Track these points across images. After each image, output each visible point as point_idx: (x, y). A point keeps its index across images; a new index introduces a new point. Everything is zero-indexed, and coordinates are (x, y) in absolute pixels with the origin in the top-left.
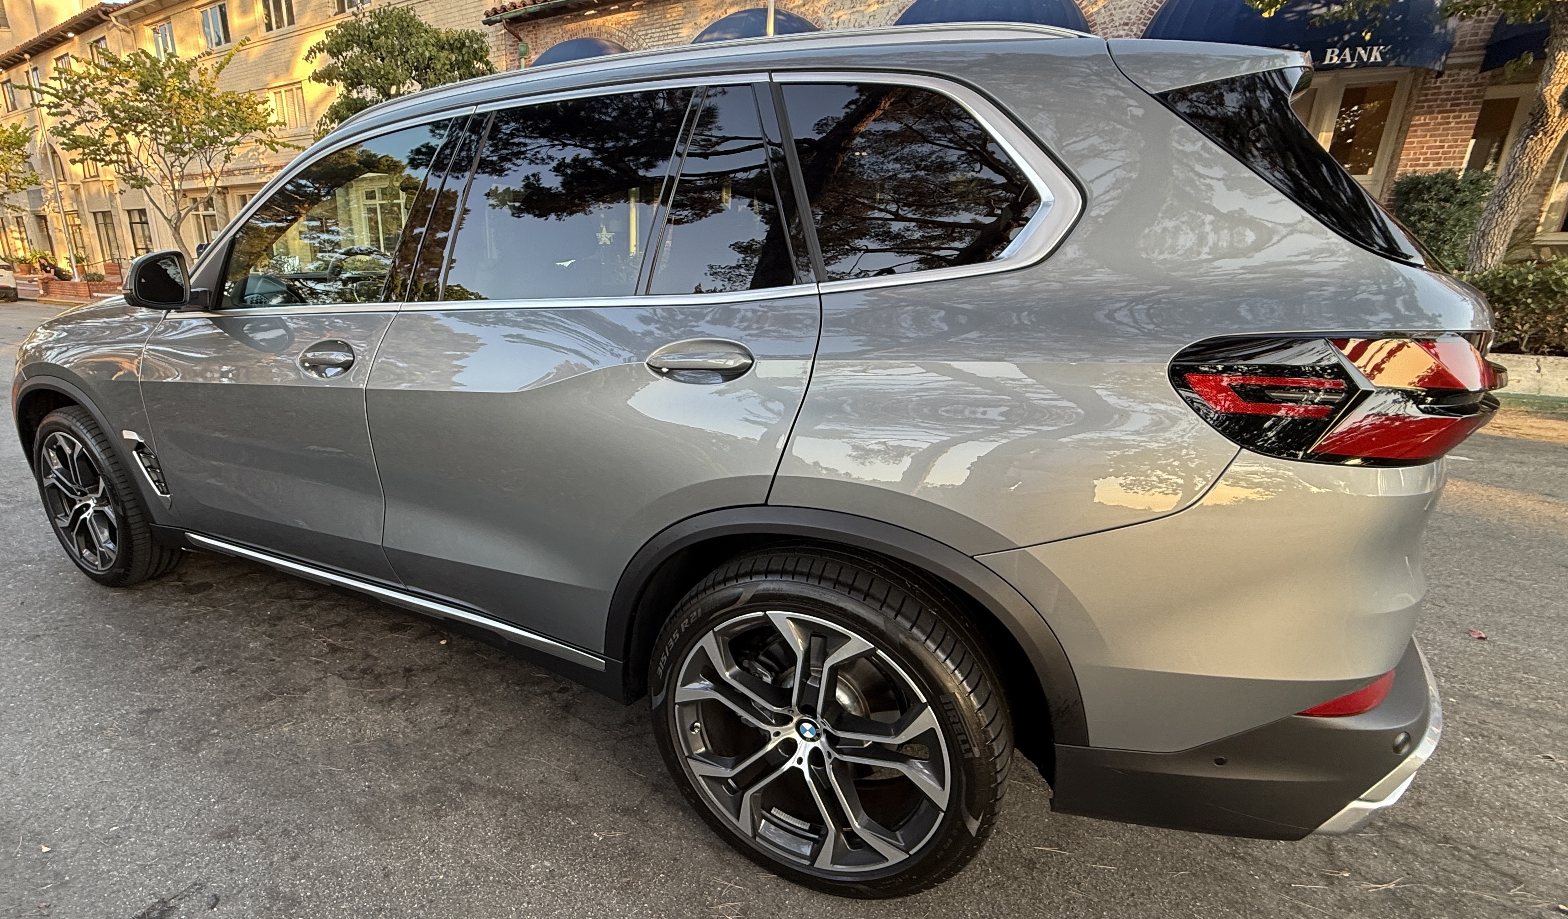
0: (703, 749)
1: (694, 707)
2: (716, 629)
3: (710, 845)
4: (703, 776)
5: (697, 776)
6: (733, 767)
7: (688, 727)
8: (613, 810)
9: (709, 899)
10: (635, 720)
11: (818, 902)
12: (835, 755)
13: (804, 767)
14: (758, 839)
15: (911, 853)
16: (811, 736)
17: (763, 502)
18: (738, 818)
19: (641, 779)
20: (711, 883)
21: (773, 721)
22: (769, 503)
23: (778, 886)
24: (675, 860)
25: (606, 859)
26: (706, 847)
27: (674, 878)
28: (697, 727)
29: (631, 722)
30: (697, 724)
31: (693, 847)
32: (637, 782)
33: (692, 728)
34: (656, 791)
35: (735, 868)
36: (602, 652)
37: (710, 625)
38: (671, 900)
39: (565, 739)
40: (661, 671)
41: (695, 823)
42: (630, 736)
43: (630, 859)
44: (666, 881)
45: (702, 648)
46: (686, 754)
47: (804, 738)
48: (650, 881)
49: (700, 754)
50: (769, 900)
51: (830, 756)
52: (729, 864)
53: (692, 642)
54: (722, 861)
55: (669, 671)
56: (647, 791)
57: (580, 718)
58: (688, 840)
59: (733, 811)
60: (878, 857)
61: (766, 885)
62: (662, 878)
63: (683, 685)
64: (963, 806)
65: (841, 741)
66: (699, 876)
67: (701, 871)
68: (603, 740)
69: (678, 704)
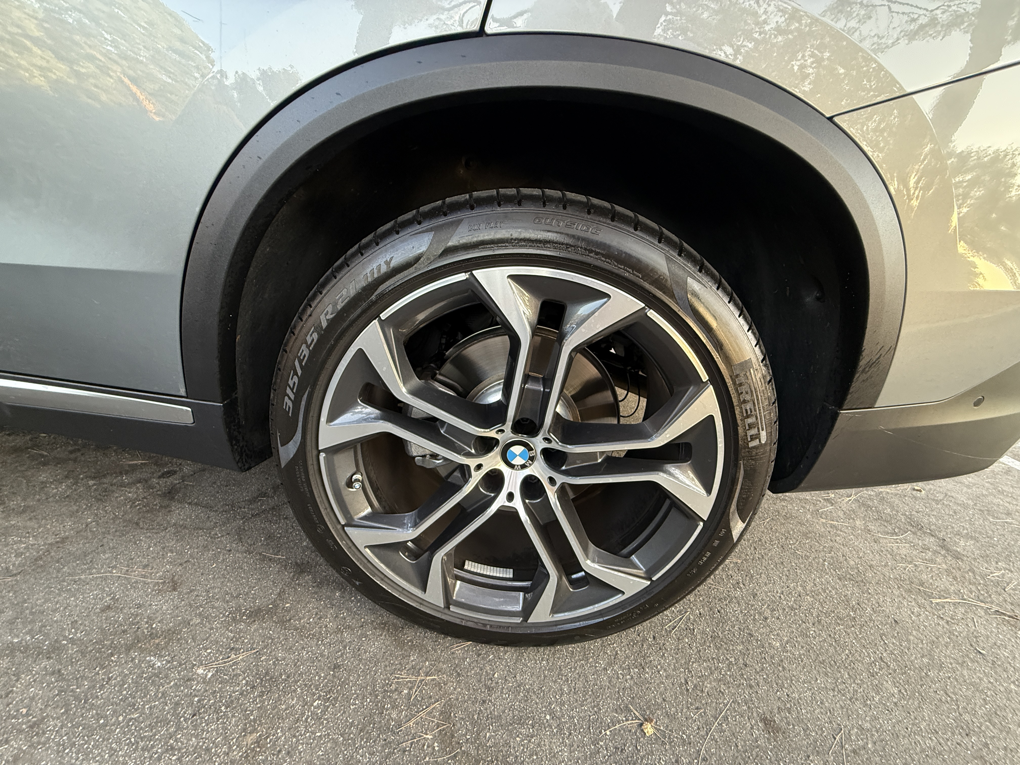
0: (369, 510)
1: (352, 453)
2: (383, 316)
3: (384, 626)
4: (370, 547)
5: (362, 549)
6: (416, 525)
7: (342, 482)
8: (234, 619)
9: (394, 716)
10: (270, 492)
11: (530, 660)
12: (560, 479)
13: (518, 504)
14: (452, 608)
15: (654, 579)
16: (522, 462)
17: (476, 27)
18: (424, 589)
19: (279, 561)
20: (393, 687)
21: (473, 451)
22: (489, 29)
23: (479, 655)
24: (336, 667)
25: (217, 711)
26: (378, 632)
27: (336, 699)
28: (357, 480)
29: (264, 495)
30: (358, 476)
31: (360, 638)
32: (275, 568)
33: (350, 484)
34: (302, 572)
35: (422, 649)
36: (183, 392)
37: (374, 310)
38: (335, 742)
39: (163, 534)
40: (290, 404)
41: (359, 601)
42: (264, 511)
43: (262, 694)
44: (324, 712)
45: (360, 352)
46: (343, 522)
47: (512, 466)
48: (298, 720)
49: (365, 518)
50: (473, 681)
51: (552, 481)
52: (412, 647)
53: (342, 343)
54: (401, 644)
55: (303, 403)
56: (287, 575)
57: (190, 504)
58: (353, 630)
59: (415, 580)
60: (610, 592)
61: (464, 659)
62: (318, 707)
63: (331, 419)
64: (733, 507)
65: (570, 459)
66: (374, 680)
67: (376, 672)
68: (224, 524)
69: (323, 451)
